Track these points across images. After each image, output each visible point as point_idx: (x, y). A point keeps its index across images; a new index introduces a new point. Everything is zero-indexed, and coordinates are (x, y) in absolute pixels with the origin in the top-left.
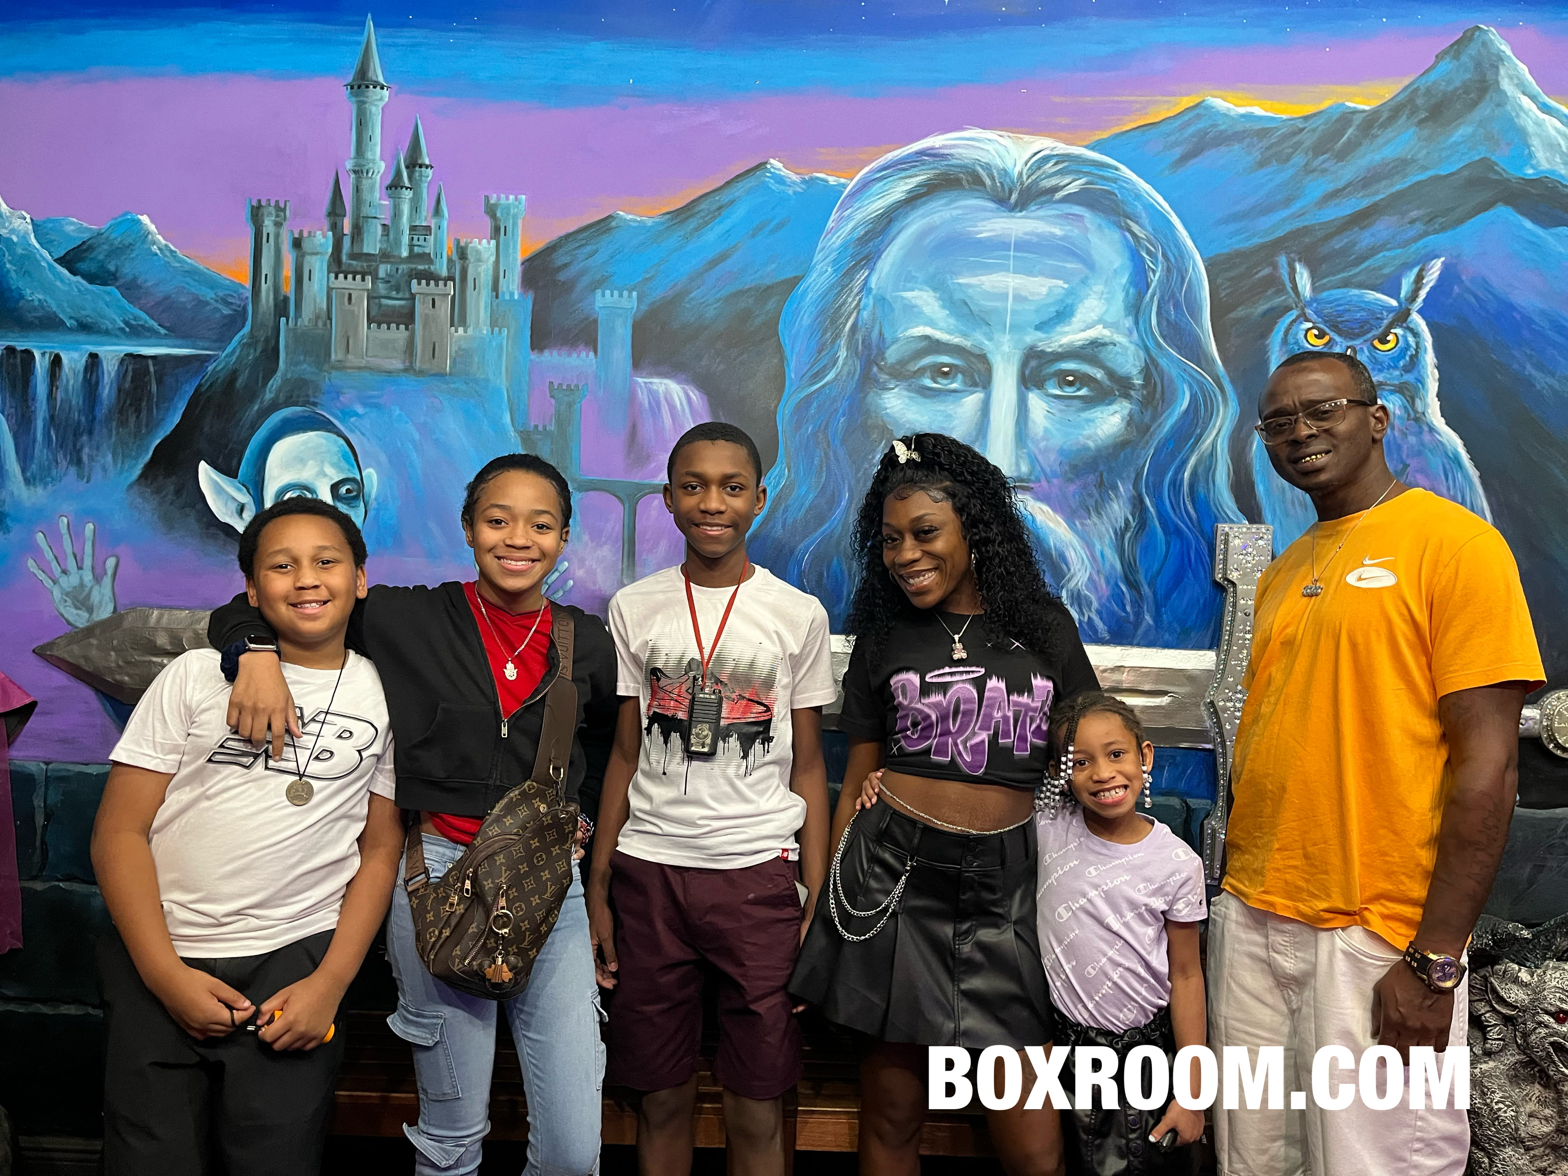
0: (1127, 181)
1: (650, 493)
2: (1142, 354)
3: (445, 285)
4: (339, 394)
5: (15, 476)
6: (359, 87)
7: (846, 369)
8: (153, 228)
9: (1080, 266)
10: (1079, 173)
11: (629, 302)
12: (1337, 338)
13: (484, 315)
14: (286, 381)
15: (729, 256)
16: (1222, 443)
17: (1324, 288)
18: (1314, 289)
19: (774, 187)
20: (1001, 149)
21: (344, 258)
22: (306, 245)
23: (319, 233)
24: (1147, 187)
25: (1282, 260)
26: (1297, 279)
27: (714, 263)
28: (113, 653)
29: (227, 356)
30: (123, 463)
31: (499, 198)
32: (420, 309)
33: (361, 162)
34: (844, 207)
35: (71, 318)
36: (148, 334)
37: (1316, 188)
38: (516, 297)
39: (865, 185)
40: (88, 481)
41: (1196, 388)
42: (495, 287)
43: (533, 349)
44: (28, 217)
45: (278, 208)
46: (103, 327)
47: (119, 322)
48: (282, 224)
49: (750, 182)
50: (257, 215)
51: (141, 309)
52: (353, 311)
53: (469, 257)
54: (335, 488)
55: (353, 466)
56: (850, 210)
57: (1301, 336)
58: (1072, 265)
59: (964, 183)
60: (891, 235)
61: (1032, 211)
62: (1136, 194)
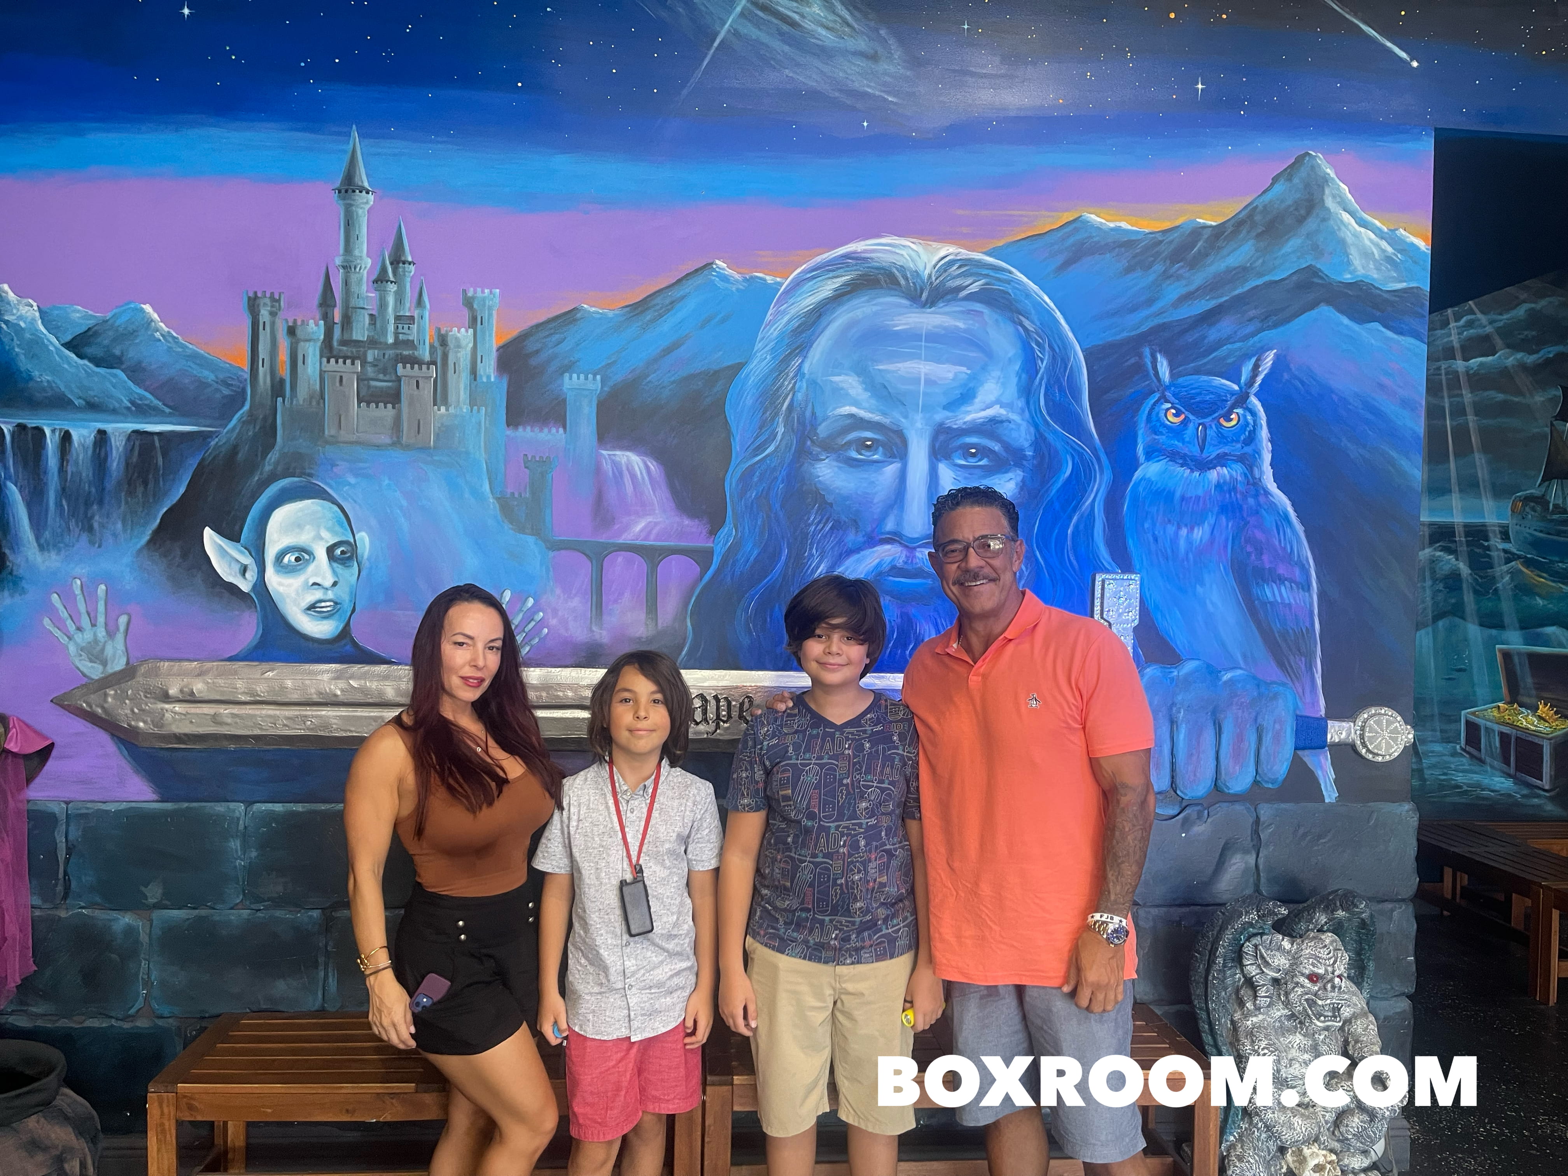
0: (1019, 282)
1: (616, 551)
2: (1032, 430)
3: (428, 369)
4: (333, 465)
6: (346, 191)
7: (784, 443)
8: (155, 316)
9: (980, 355)
10: (980, 276)
11: (595, 385)
12: (1191, 417)
13: (464, 395)
14: (283, 455)
15: (683, 344)
16: (1099, 504)
17: (1180, 375)
18: (1172, 376)
19: (720, 284)
21: (335, 344)
22: (299, 332)
23: (311, 322)
24: (1035, 287)
25: (1147, 351)
26: (1159, 367)
27: (668, 351)
28: (127, 701)
29: (227, 433)
30: (132, 529)
31: (475, 292)
32: (406, 389)
33: (349, 258)
34: (779, 303)
35: (80, 398)
36: (153, 412)
37: (1173, 291)
38: (492, 379)
39: (798, 283)
40: (100, 546)
41: (1076, 457)
42: (474, 372)
43: (508, 425)
44: (35, 304)
45: (273, 299)
46: (111, 407)
47: (125, 401)
48: (277, 314)
49: (699, 280)
50: (253, 305)
51: (146, 390)
52: (344, 393)
53: (450, 343)
54: (330, 550)
55: (346, 530)
56: (785, 306)
57: (1162, 414)
58: (973, 354)
59: (882, 282)
60: (821, 327)
61: (941, 308)
62: (1026, 294)
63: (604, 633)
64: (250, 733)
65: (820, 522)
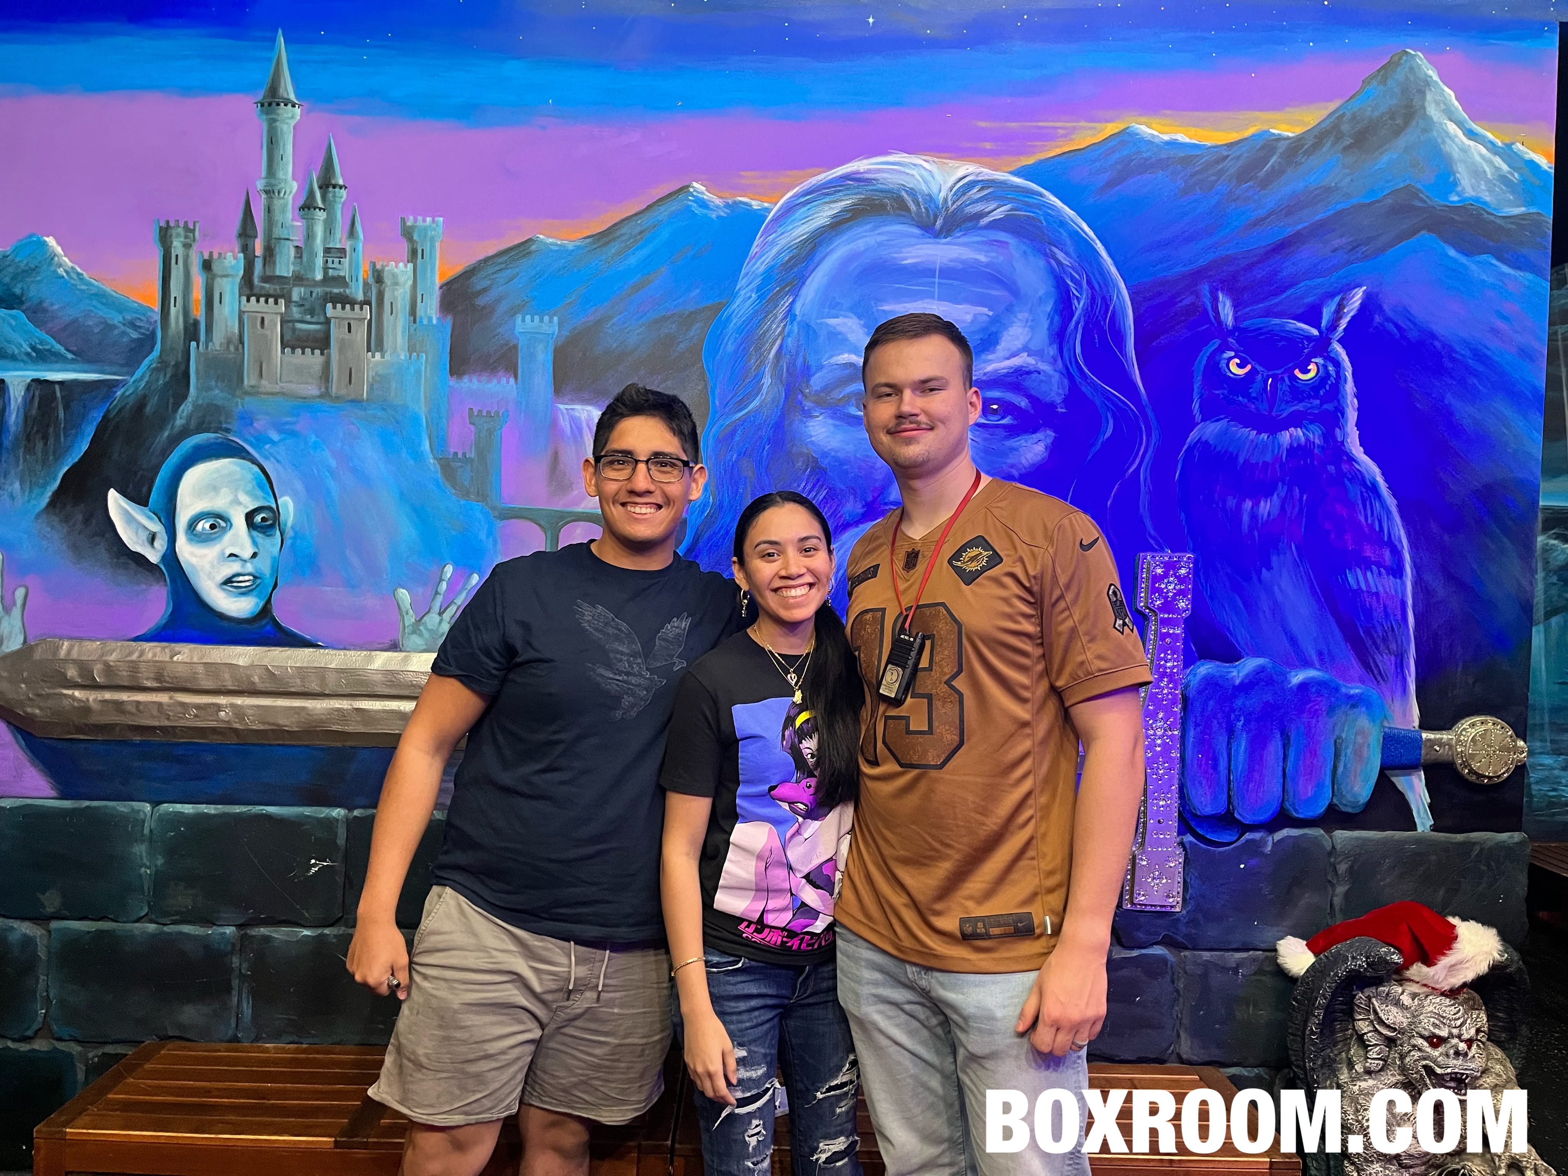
0: (1052, 207)
1: (573, 521)
2: (1066, 382)
3: (361, 309)
4: (253, 419)
6: (270, 104)
7: (771, 397)
8: (59, 250)
9: (1005, 293)
10: (1004, 199)
11: (550, 327)
12: (1259, 368)
13: (401, 340)
14: (196, 407)
15: (652, 281)
16: (1145, 471)
18: (1236, 318)
19: (697, 210)
20: (925, 174)
21: (256, 280)
22: (215, 267)
23: (229, 254)
24: (1071, 213)
25: (1206, 289)
26: (1220, 308)
27: (636, 288)
28: (23, 686)
29: (135, 381)
30: (31, 491)
31: (415, 220)
32: (336, 333)
33: (272, 181)
34: (767, 232)
36: (53, 358)
38: (434, 322)
39: (789, 210)
41: (1119, 418)
42: (413, 312)
43: (452, 375)
45: (186, 227)
46: (10, 353)
47: (26, 347)
48: (191, 245)
49: (673, 206)
50: (165, 236)
51: (47, 333)
52: (266, 336)
53: (386, 280)
54: (249, 517)
55: (268, 494)
56: (774, 235)
57: (1223, 364)
58: (997, 292)
59: (889, 208)
60: (817, 261)
61: (959, 237)
62: (1060, 221)
64: (156, 724)
65: (811, 490)
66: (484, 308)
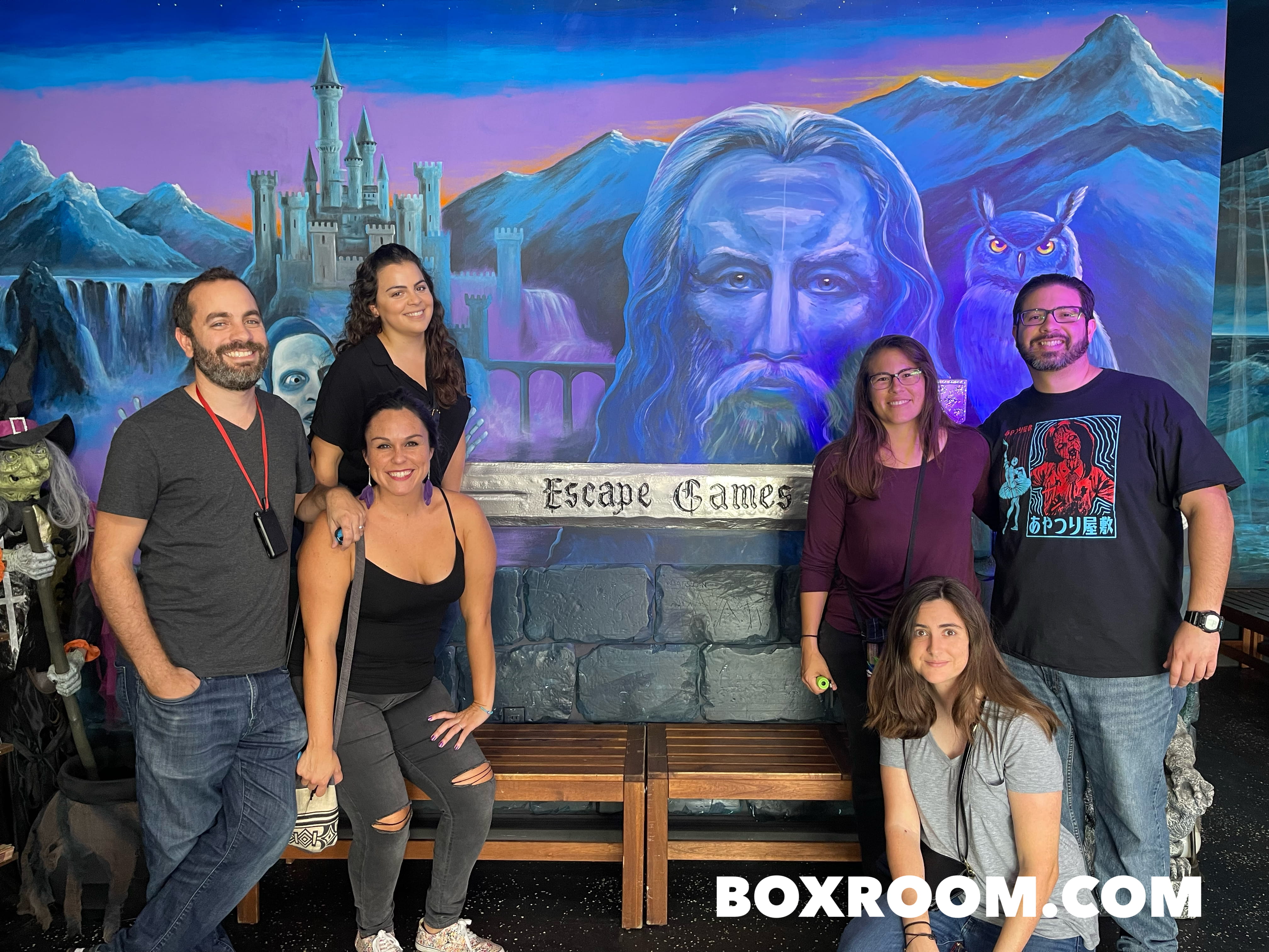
0: (866, 138)
1: (539, 369)
2: (876, 261)
3: (389, 228)
4: (320, 306)
5: (100, 370)
6: (322, 87)
7: (671, 278)
8: (183, 193)
9: (833, 200)
10: (831, 134)
11: (519, 236)
12: (1013, 247)
14: (283, 299)
15: (588, 200)
16: (933, 322)
18: (996, 212)
19: (617, 150)
20: (775, 117)
21: (318, 211)
22: (290, 202)
23: (299, 193)
24: (879, 142)
25: (974, 192)
26: (984, 205)
27: (578, 205)
30: (174, 360)
31: (424, 164)
33: (326, 141)
34: (666, 163)
35: (131, 259)
36: (185, 269)
37: (998, 139)
38: (439, 235)
39: (681, 146)
40: (152, 373)
41: (914, 285)
42: (424, 229)
43: (452, 271)
44: (93, 187)
45: (269, 175)
46: (154, 265)
47: (165, 261)
48: (273, 188)
49: (600, 147)
50: (255, 182)
51: (179, 252)
52: (326, 248)
53: (405, 207)
54: (320, 373)
56: (670, 165)
57: (987, 245)
58: (827, 200)
59: (751, 143)
60: (700, 182)
61: (799, 162)
62: (871, 147)
63: (531, 435)
65: (700, 343)
66: (472, 224)
